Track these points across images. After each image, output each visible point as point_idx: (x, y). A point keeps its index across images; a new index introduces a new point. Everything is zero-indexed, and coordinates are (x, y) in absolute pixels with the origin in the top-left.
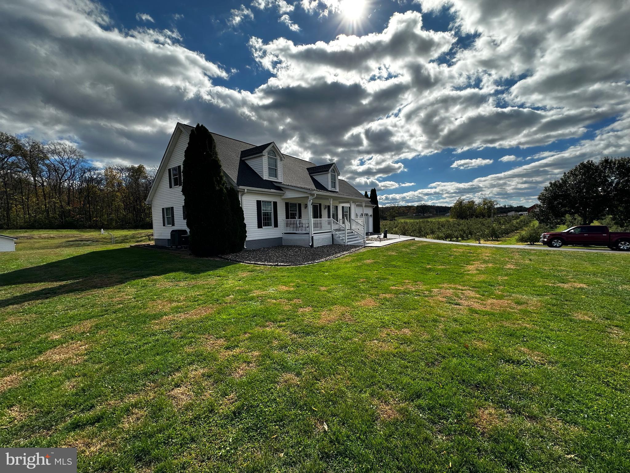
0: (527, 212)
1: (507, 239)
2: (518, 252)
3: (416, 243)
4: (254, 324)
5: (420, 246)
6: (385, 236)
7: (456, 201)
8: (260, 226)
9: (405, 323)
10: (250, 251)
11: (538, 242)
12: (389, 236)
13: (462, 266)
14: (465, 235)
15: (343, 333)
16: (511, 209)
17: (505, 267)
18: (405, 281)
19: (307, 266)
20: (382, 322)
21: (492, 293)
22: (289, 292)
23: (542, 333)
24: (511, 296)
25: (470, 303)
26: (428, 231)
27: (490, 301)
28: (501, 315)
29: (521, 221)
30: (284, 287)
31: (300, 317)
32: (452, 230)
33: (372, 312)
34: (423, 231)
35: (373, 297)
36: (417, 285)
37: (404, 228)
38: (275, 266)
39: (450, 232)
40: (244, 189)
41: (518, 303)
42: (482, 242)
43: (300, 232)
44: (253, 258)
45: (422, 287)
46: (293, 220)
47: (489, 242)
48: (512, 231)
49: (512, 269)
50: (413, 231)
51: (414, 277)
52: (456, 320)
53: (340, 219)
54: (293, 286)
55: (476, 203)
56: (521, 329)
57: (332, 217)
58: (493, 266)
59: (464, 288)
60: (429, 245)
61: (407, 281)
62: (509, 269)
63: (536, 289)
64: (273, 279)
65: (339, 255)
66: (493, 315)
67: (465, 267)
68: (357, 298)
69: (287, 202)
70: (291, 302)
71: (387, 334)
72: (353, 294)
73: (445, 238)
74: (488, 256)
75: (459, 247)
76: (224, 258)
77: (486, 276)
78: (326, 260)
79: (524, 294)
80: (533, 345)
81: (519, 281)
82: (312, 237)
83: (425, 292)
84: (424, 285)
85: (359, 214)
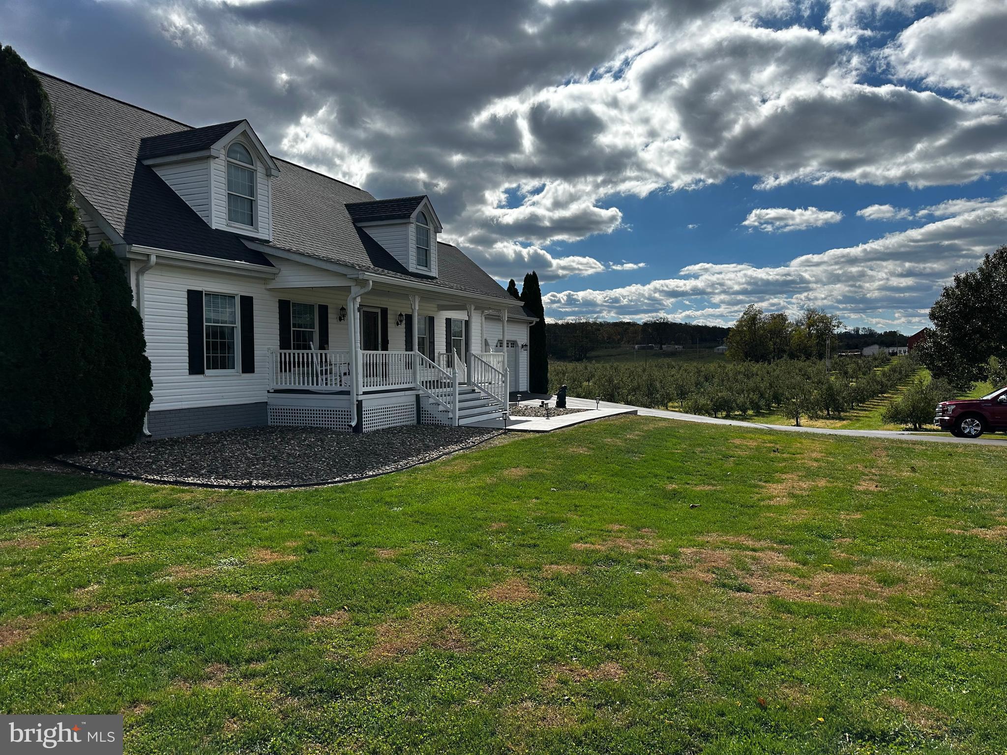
0: (906, 349)
1: (862, 413)
2: (887, 449)
3: (640, 423)
4: (165, 671)
5: (649, 430)
6: (561, 404)
7: (742, 314)
8: (196, 368)
9: (608, 646)
10: (163, 443)
11: (931, 423)
12: (571, 402)
13: (756, 486)
14: (762, 403)
15: (441, 685)
16: (871, 338)
17: (856, 487)
18: (610, 527)
19: (341, 488)
20: (548, 647)
21: (825, 558)
22: (283, 569)
23: (938, 656)
24: (868, 563)
25: (774, 584)
26: (672, 390)
27: (820, 578)
28: (846, 614)
29: (894, 370)
30: (266, 554)
31: (310, 642)
32: (730, 389)
33: (520, 617)
34: (657, 391)
35: (525, 575)
36: (642, 538)
37: (610, 381)
38: (240, 488)
39: (725, 394)
40: (148, 256)
41: (885, 581)
42: (803, 420)
43: (322, 387)
44: (173, 465)
45: (654, 544)
46: (301, 352)
47: (820, 423)
48: (874, 394)
49: (872, 493)
50: (634, 390)
51: (634, 517)
52: (738, 634)
53: (440, 354)
54: (295, 550)
55: (791, 320)
56: (890, 649)
57: (416, 347)
58: (829, 485)
59: (758, 545)
60: (672, 429)
61: (616, 527)
62: (866, 492)
63: (926, 543)
64: (234, 530)
65: (435, 454)
66: (827, 614)
67: (762, 487)
68: (481, 579)
69: (285, 297)
70: (286, 599)
71: (559, 681)
72: (471, 566)
73: (712, 411)
74: (816, 460)
75: (749, 435)
76: (73, 465)
77: (812, 510)
78: (397, 470)
79: (898, 556)
80: (917, 690)
81: (886, 525)
82: (360, 404)
83: (662, 557)
84: (660, 537)
85: (493, 343)
